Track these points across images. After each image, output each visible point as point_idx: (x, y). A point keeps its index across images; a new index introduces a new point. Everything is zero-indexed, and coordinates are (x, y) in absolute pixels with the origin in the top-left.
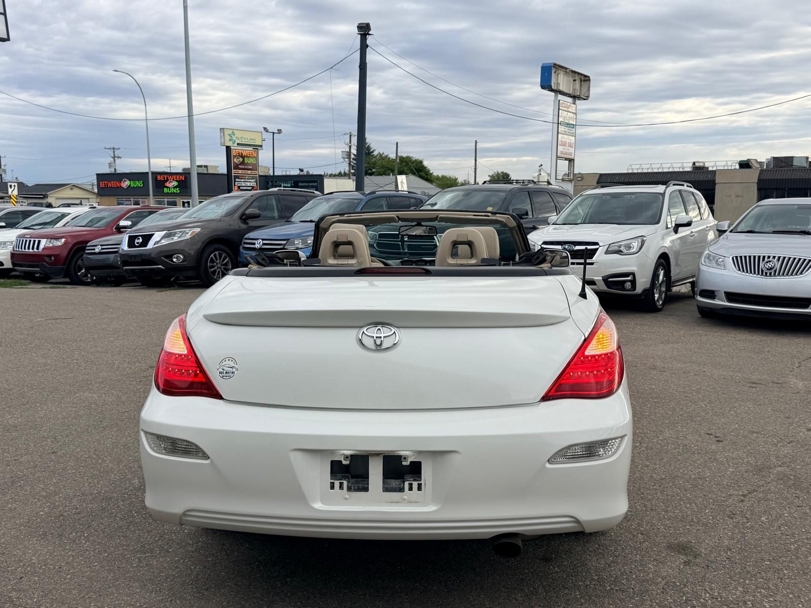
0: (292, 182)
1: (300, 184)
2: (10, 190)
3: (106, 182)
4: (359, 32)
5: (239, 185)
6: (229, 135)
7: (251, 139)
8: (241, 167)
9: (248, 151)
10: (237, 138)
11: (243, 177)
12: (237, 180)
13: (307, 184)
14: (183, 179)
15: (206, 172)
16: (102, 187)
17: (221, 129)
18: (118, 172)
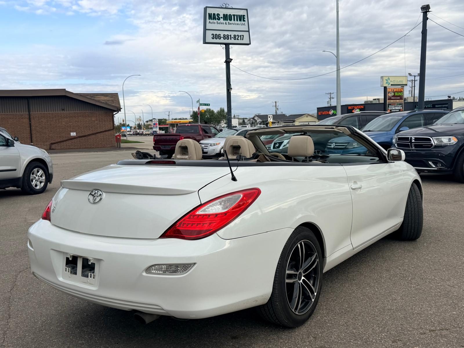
0: (431, 105)
1: (436, 106)
2: (269, 119)
3: (321, 112)
4: (422, 11)
5: (391, 109)
6: (386, 80)
7: (400, 81)
8: (392, 98)
9: (398, 89)
10: (391, 81)
11: (393, 104)
12: (390, 106)
13: (441, 106)
14: (363, 108)
15: (378, 103)
16: (320, 115)
17: (381, 77)
18: (332, 106)
